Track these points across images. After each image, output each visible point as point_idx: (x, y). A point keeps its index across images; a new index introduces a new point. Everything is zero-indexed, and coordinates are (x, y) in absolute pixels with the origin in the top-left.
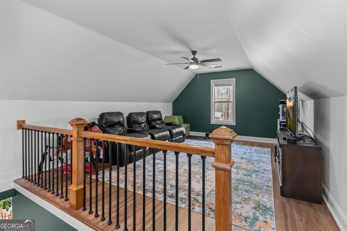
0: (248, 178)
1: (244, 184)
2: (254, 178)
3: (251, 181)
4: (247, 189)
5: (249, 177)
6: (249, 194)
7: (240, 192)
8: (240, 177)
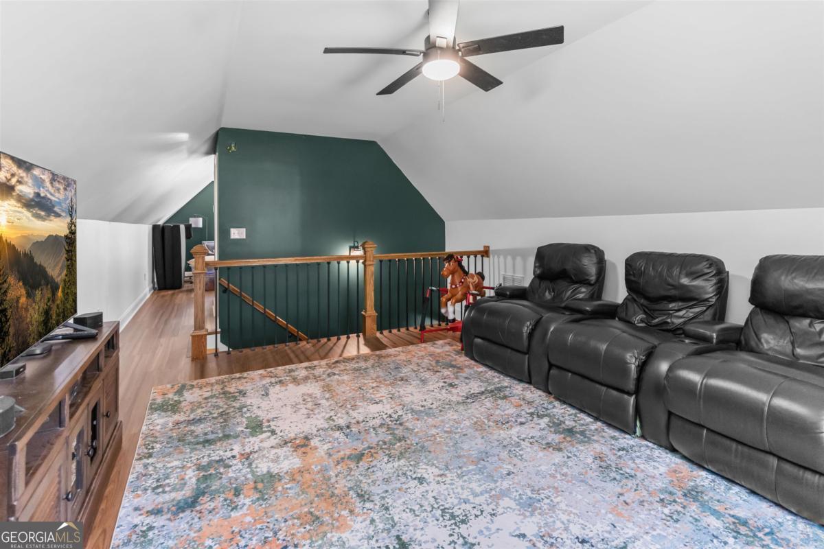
0: (209, 456)
1: (212, 432)
2: (189, 465)
3: (196, 449)
4: (202, 426)
5: (205, 461)
6: (195, 417)
7: (214, 413)
8: (232, 450)
